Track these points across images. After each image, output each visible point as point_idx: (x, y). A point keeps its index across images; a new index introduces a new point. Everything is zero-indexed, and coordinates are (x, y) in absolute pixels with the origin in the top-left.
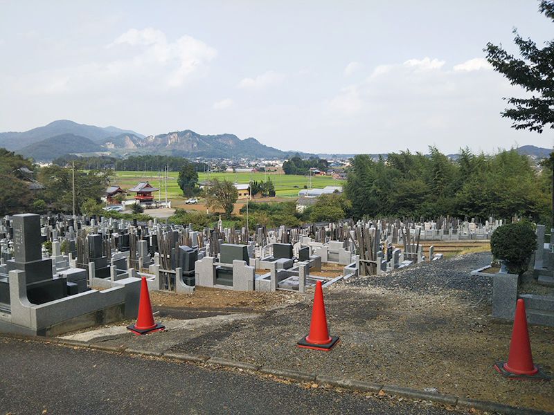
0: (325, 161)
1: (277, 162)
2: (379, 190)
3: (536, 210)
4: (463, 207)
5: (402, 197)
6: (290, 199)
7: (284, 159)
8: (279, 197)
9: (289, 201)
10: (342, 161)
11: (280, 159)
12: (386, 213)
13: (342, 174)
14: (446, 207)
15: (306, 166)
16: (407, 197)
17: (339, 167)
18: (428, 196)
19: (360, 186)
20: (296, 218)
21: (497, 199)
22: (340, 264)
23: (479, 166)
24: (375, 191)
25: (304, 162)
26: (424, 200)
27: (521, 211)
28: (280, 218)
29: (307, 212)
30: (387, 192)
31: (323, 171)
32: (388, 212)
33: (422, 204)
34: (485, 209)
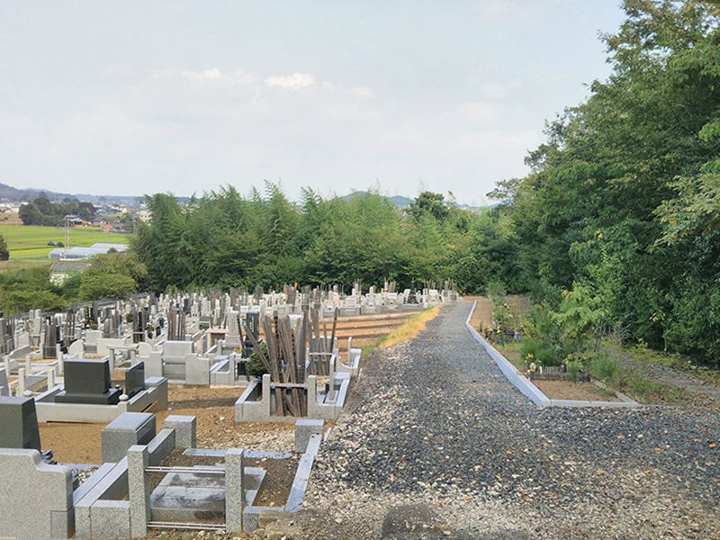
0: (89, 205)
1: (8, 206)
2: (191, 247)
3: (411, 272)
4: (315, 270)
5: (226, 257)
6: (37, 264)
7: (21, 200)
8: (16, 261)
9: (36, 266)
10: (116, 206)
11: (13, 200)
12: (201, 282)
13: (118, 226)
14: (291, 271)
15: (58, 213)
16: (234, 257)
17: (112, 215)
18: (264, 255)
19: (161, 241)
20: (55, 296)
21: (359, 259)
22: (189, 383)
23: (332, 213)
24: (184, 247)
25: (54, 206)
26: (258, 262)
27: (391, 274)
28: (28, 296)
29: (72, 285)
30: (202, 250)
31: (87, 220)
32: (204, 280)
33: (256, 268)
34: (345, 272)
